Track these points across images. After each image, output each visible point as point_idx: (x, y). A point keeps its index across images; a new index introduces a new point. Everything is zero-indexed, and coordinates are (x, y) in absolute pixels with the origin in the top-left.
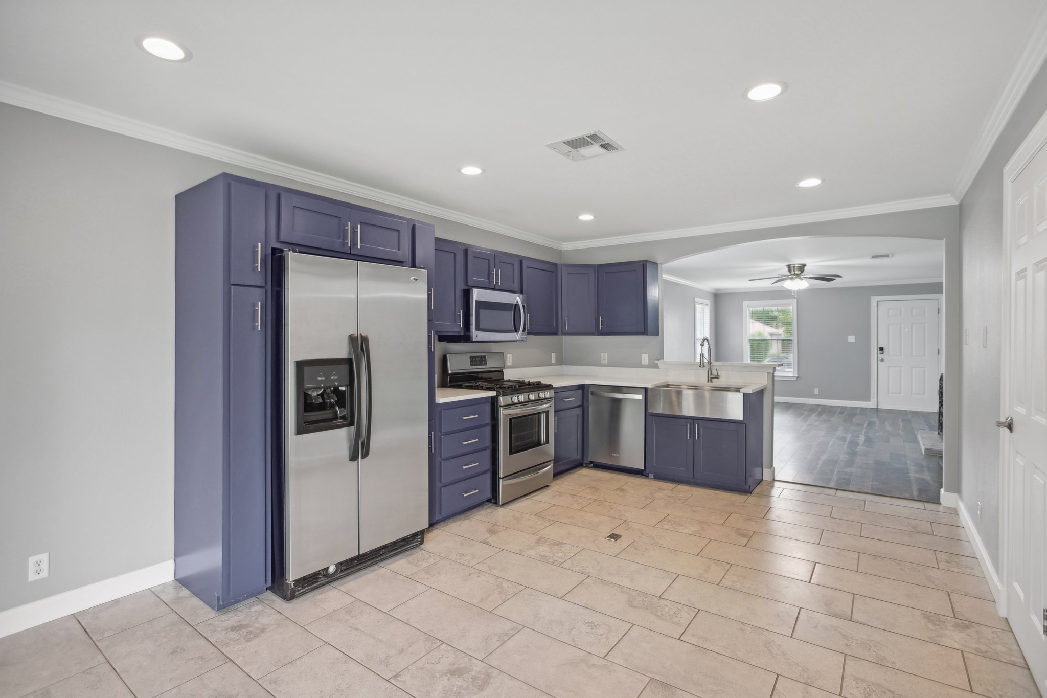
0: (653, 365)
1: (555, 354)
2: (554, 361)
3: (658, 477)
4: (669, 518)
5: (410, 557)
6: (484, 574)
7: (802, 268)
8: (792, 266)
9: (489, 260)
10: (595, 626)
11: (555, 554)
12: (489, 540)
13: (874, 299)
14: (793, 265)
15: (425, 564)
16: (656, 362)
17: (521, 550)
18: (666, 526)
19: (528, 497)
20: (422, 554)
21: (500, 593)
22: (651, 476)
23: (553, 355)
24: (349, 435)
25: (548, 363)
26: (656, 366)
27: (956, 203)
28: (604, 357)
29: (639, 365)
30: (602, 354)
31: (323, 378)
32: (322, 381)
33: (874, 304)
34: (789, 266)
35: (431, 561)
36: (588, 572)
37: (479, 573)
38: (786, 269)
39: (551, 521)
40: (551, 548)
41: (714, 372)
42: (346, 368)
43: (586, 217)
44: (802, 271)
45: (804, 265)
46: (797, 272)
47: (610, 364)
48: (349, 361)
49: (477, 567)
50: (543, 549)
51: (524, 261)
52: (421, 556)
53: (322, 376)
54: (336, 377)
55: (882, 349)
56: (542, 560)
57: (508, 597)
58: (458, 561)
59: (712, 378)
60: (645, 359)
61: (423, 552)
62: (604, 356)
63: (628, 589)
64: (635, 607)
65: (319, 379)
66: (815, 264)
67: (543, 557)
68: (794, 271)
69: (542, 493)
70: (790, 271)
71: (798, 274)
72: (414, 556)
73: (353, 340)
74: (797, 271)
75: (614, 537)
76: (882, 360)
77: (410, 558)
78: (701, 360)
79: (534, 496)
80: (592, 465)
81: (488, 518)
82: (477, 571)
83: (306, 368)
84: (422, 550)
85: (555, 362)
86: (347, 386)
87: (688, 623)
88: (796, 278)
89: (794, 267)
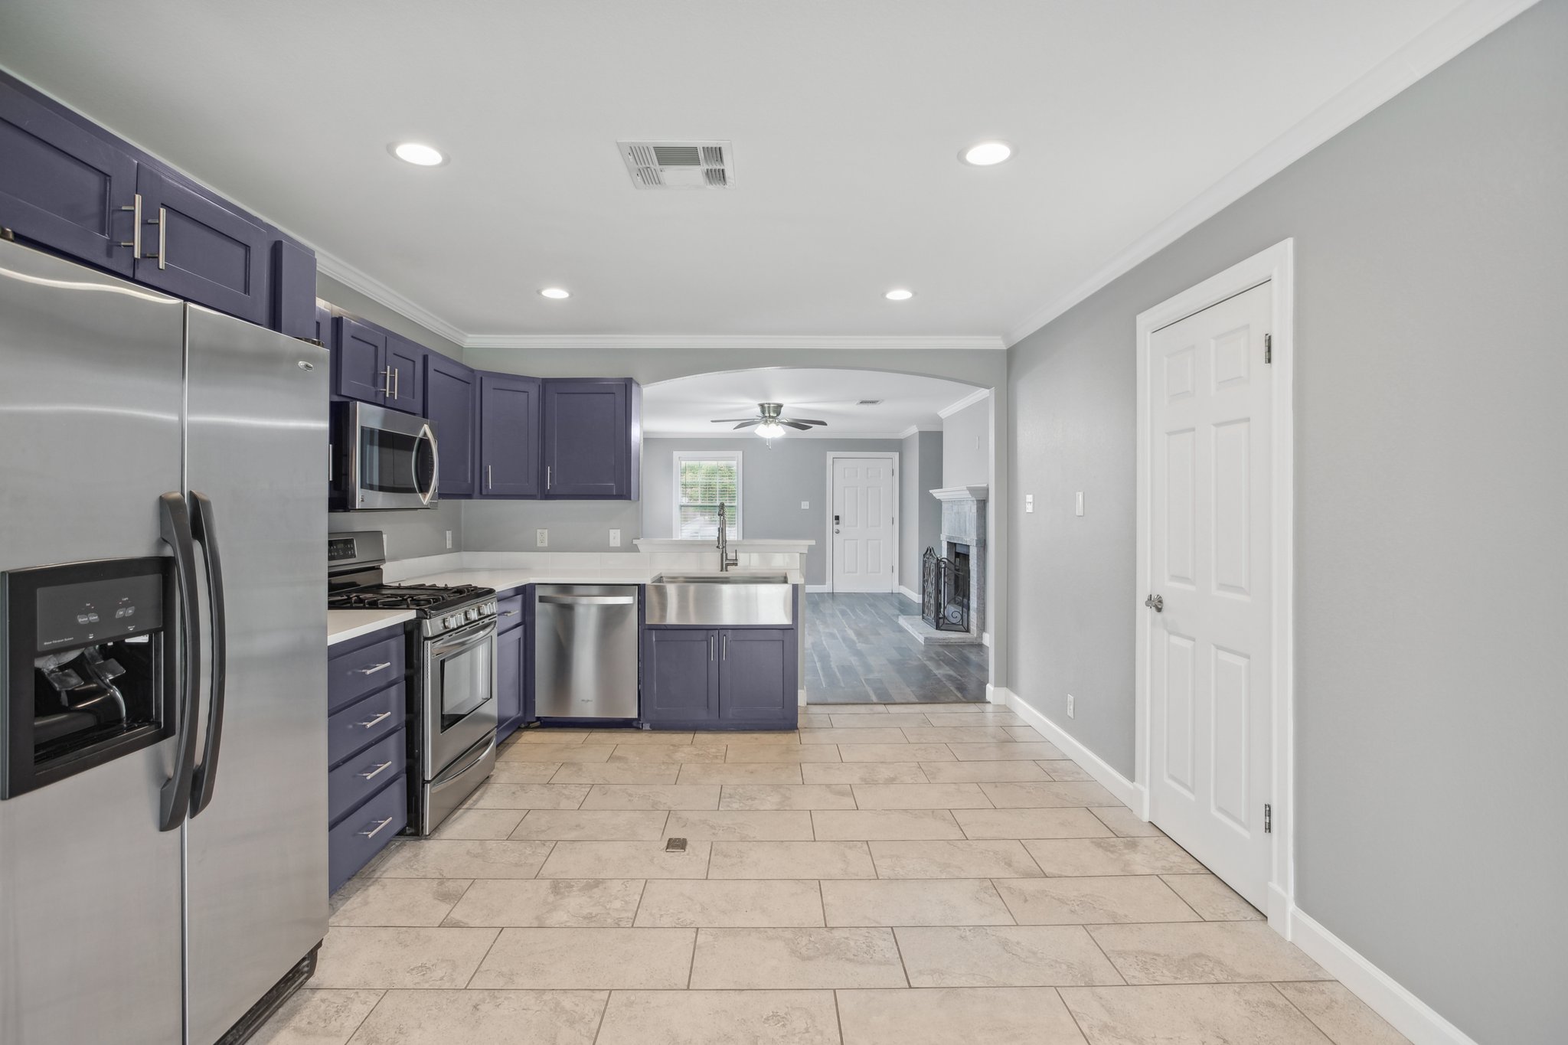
0: (630, 547)
1: (450, 532)
2: (449, 545)
3: (658, 727)
4: (727, 791)
5: (297, 1018)
6: (504, 994)
7: (778, 408)
8: (766, 406)
9: (376, 347)
10: (783, 1018)
11: (608, 907)
12: (458, 914)
13: (830, 455)
14: (769, 404)
15: (351, 1024)
16: (635, 542)
17: (537, 918)
18: (735, 806)
19: (465, 806)
20: (323, 1001)
21: (571, 1023)
22: (647, 726)
23: (449, 534)
24: (158, 764)
25: (441, 551)
26: (634, 549)
27: (1004, 347)
28: (543, 537)
29: (605, 548)
30: (539, 531)
31: (94, 618)
32: (90, 627)
33: (829, 462)
34: (762, 406)
35: (359, 1009)
36: (689, 921)
37: (495, 997)
38: (758, 410)
39: (547, 844)
40: (590, 897)
41: (731, 555)
42: (150, 582)
43: (556, 293)
44: (778, 414)
45: (780, 406)
46: (772, 414)
47: (554, 547)
48: (163, 567)
49: (477, 983)
50: (576, 903)
51: (430, 357)
52: (323, 1007)
53: (92, 611)
54: (130, 611)
55: (837, 518)
56: (593, 925)
57: (594, 1025)
58: (426, 986)
59: (727, 565)
60: (615, 537)
61: (319, 995)
62: (542, 534)
63: (774, 930)
64: (810, 958)
65: (82, 620)
66: (794, 405)
67: (589, 917)
68: (769, 413)
69: (484, 792)
70: (763, 412)
71: (773, 417)
72: (306, 1012)
73: (167, 507)
74: (771, 412)
75: (677, 844)
76: (838, 532)
77: (300, 1021)
78: (718, 538)
79: (476, 802)
80: (538, 723)
81: (416, 869)
82: (486, 993)
83: (40, 592)
84: (315, 990)
85: (450, 547)
86: (153, 633)
87: (898, 956)
88: (771, 422)
89: (769, 407)
